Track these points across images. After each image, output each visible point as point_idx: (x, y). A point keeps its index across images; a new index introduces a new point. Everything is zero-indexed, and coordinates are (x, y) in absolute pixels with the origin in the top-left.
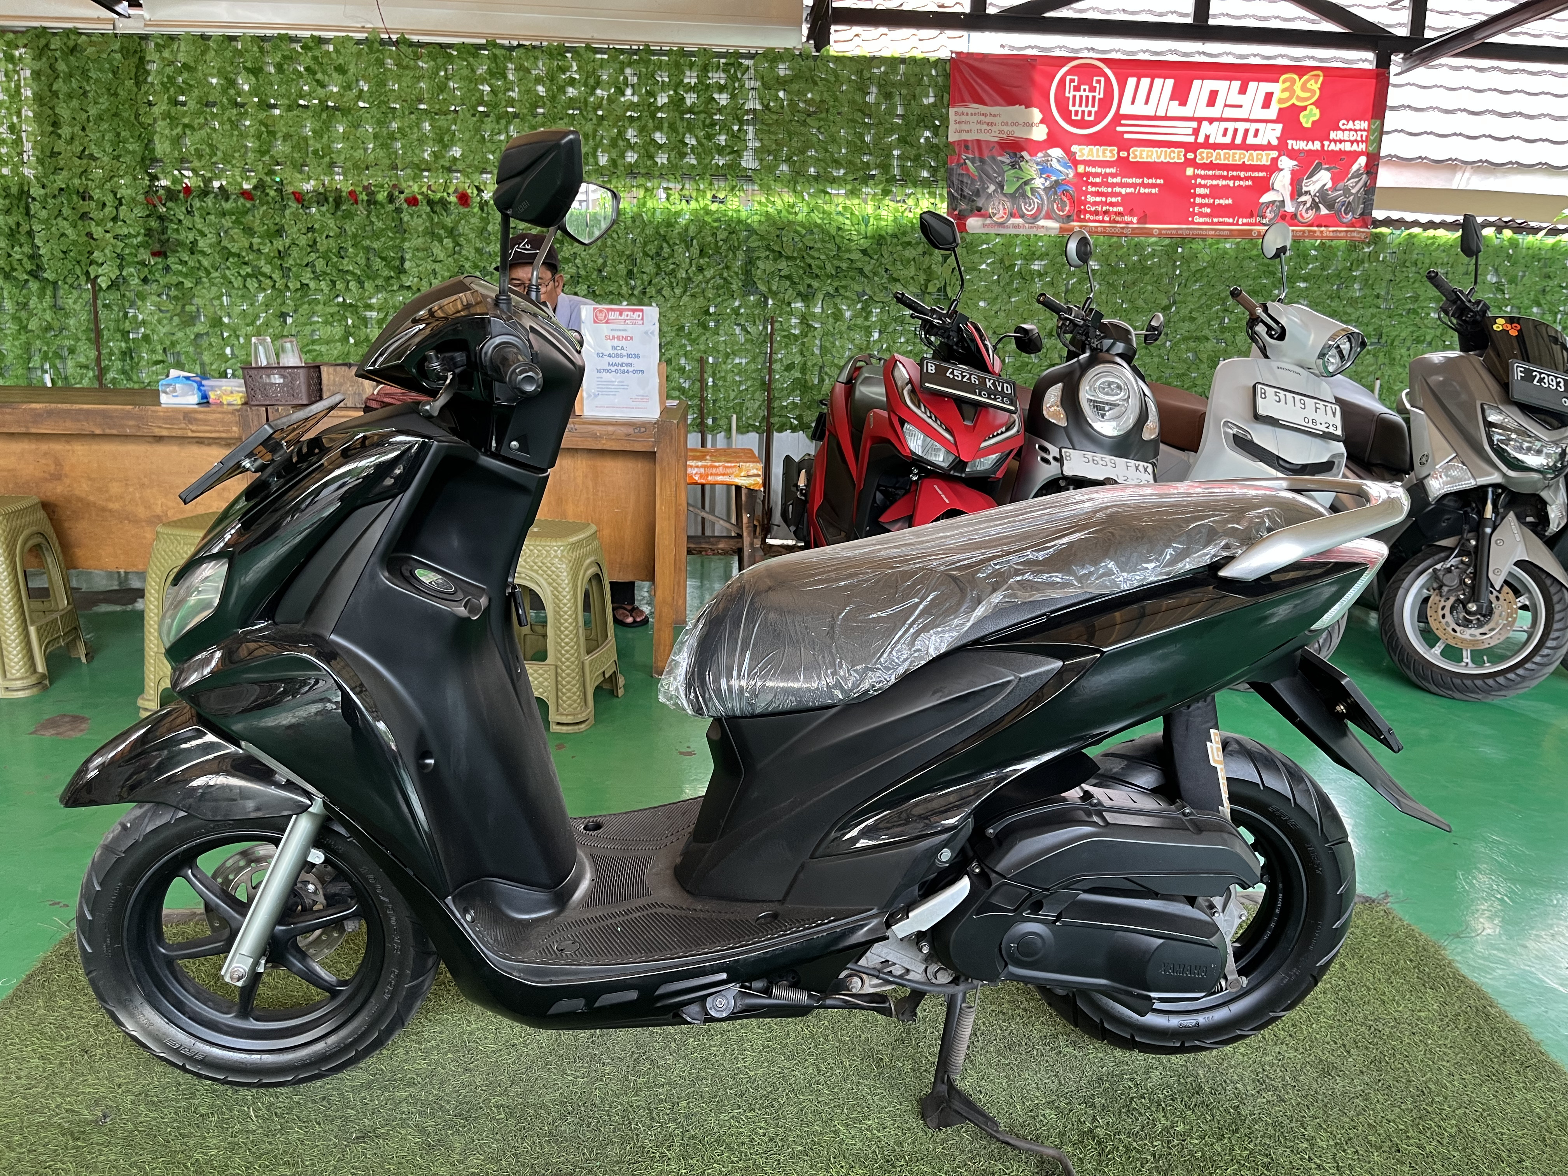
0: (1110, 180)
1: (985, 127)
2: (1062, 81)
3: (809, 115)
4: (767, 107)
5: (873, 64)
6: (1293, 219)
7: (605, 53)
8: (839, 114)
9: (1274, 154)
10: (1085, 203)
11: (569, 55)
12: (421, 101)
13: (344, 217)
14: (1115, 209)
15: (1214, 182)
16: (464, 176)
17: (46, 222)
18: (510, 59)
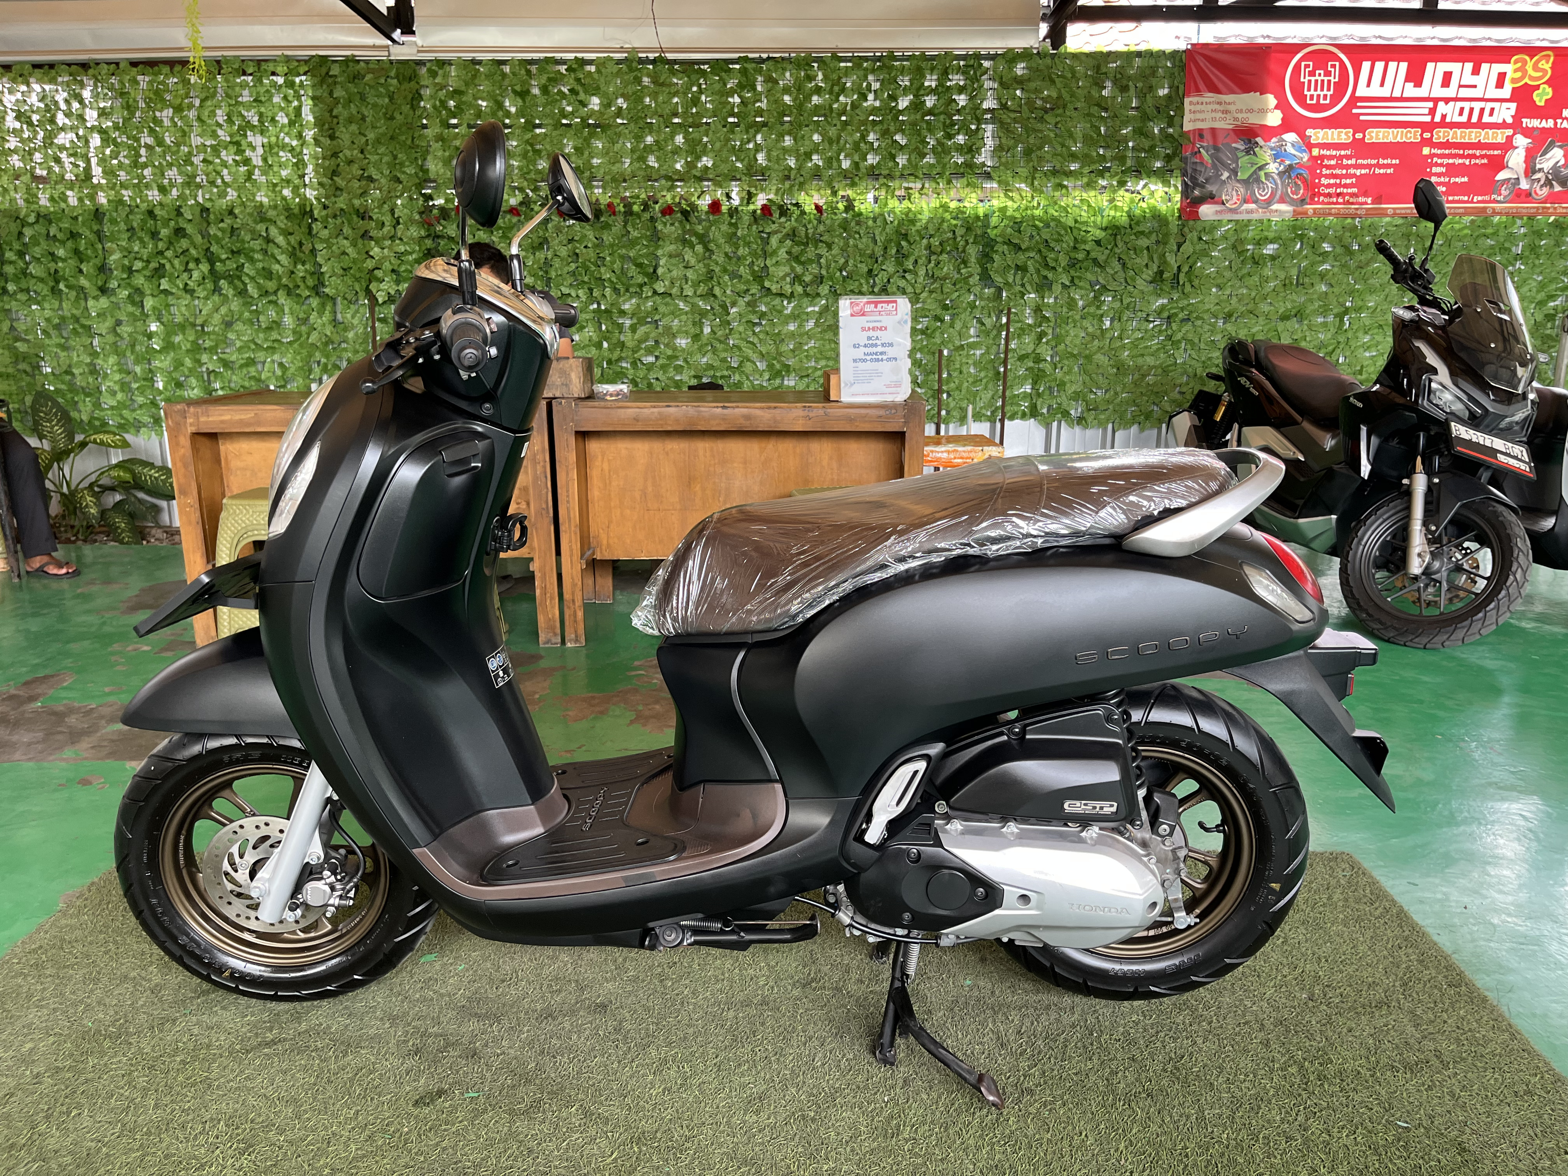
0: (1345, 162)
1: (1220, 115)
2: (1297, 68)
3: (1046, 111)
4: (1004, 106)
5: (1109, 59)
6: (1527, 196)
7: (850, 61)
8: (1076, 109)
9: (1509, 132)
10: (1320, 185)
11: (816, 65)
12: (676, 115)
13: (603, 228)
14: (1349, 191)
15: (1451, 161)
16: (715, 185)
17: (326, 241)
18: (760, 71)
